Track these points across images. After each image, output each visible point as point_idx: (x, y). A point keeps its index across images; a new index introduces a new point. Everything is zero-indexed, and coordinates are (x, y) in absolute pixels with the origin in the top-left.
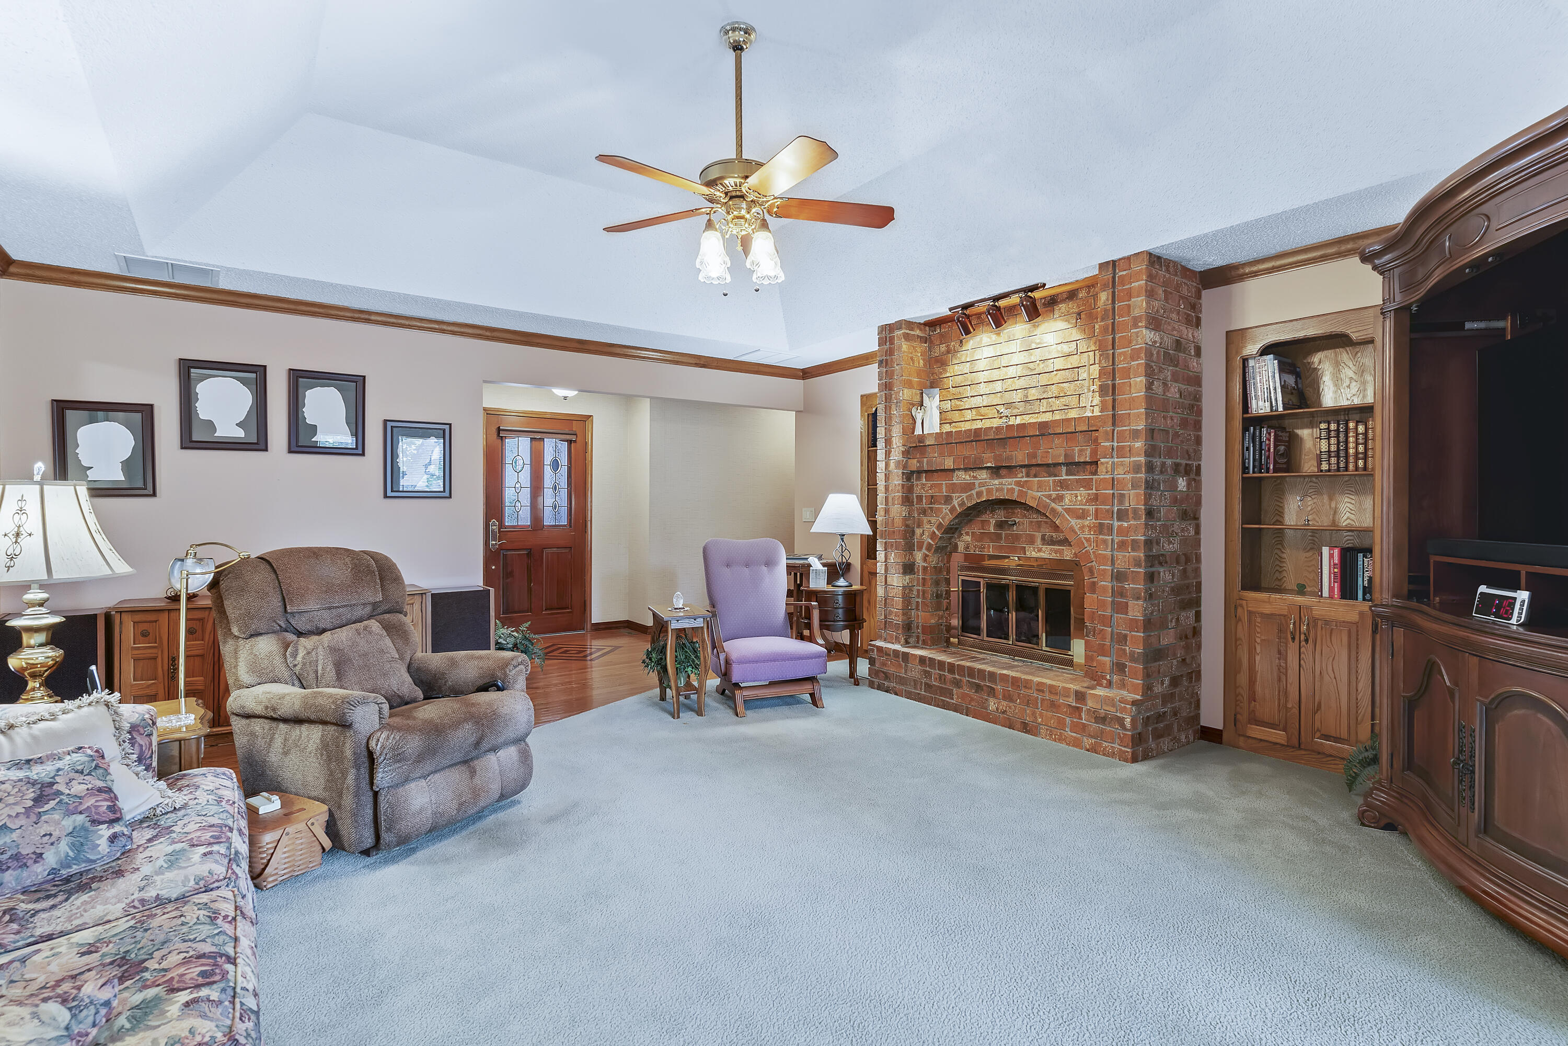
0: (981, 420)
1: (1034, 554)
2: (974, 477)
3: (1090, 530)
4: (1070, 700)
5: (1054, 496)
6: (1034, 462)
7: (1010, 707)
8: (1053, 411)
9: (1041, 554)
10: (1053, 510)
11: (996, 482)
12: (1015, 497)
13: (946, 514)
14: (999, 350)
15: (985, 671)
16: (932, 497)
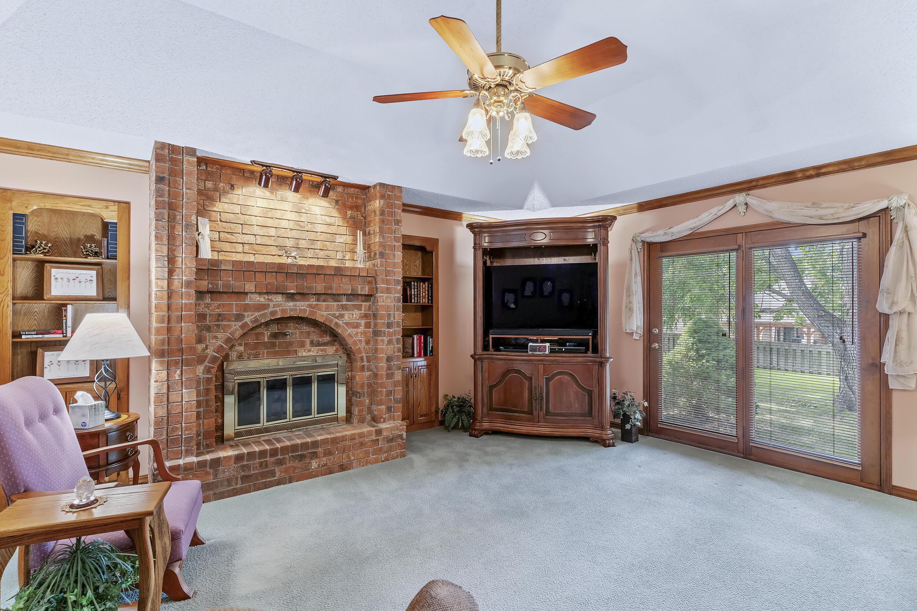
0: (255, 254)
1: (304, 354)
2: (268, 299)
3: (361, 335)
4: (373, 437)
5: (337, 315)
6: (329, 292)
7: (330, 460)
8: (318, 258)
9: (310, 353)
10: (336, 324)
11: (291, 304)
12: (306, 315)
13: (237, 330)
14: (272, 204)
15: (308, 442)
16: (220, 315)
